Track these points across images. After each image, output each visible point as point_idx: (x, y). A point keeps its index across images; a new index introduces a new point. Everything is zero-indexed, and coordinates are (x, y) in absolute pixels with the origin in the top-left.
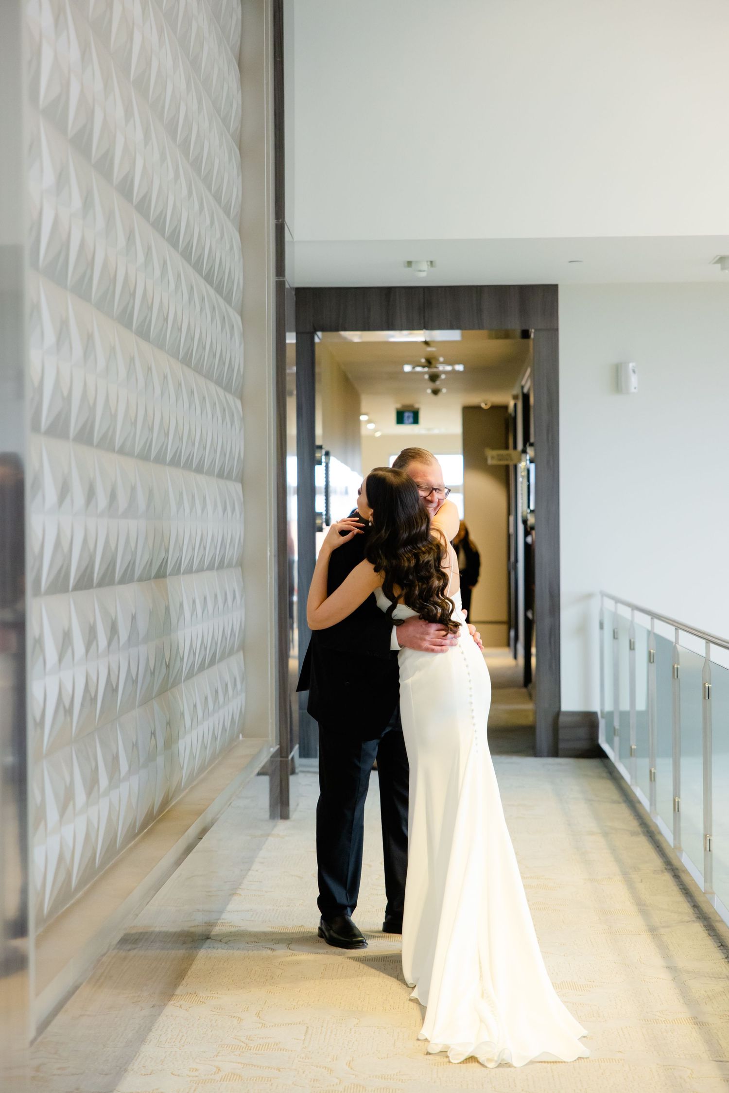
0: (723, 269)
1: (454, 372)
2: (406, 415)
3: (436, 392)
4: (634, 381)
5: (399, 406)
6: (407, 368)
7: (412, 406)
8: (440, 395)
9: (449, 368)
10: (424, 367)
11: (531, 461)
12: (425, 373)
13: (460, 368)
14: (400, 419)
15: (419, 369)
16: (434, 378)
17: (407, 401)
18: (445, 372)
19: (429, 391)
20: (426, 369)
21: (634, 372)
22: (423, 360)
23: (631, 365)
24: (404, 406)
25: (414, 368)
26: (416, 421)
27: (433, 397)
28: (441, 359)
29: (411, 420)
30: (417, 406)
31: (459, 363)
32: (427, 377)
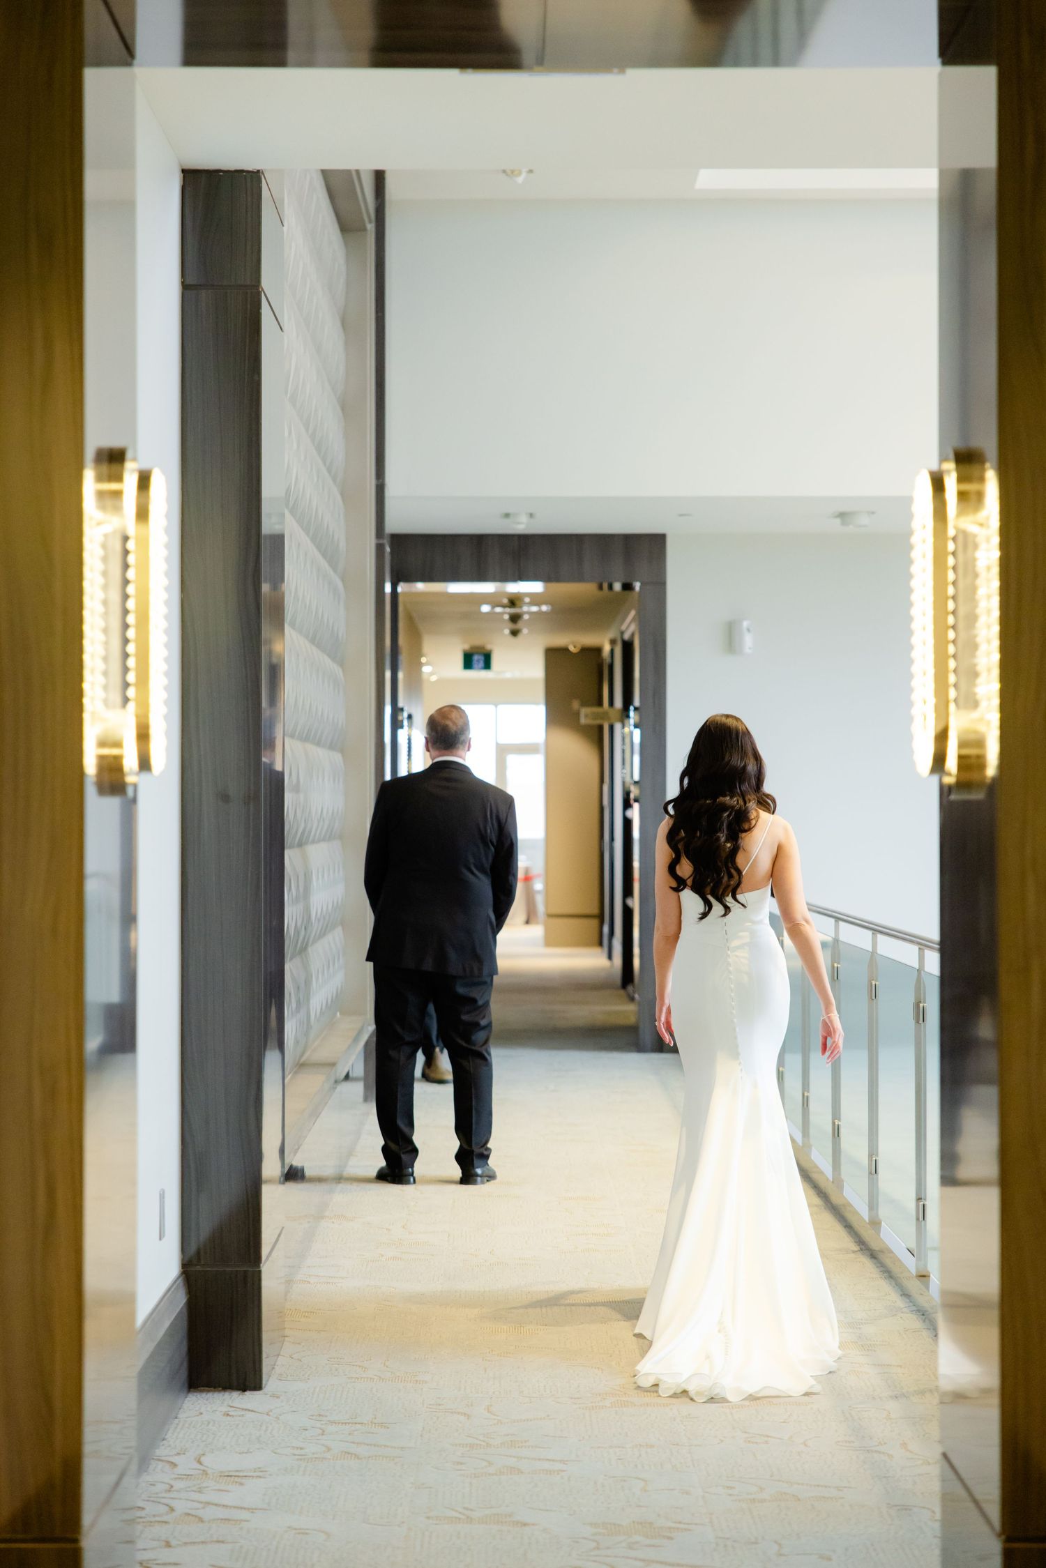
0: (844, 524)
1: (540, 613)
2: (476, 658)
3: (515, 633)
4: (748, 641)
5: (467, 647)
6: (485, 608)
7: (483, 648)
8: (520, 637)
9: (534, 609)
10: (504, 606)
11: (636, 726)
12: (502, 614)
13: (544, 608)
14: (468, 663)
15: (498, 610)
16: (515, 618)
17: (477, 641)
18: (528, 613)
19: (507, 631)
20: (508, 610)
21: (748, 630)
22: (505, 601)
23: (745, 624)
24: (472, 648)
25: (493, 607)
26: (487, 665)
27: (512, 639)
28: (527, 600)
29: (482, 664)
30: (489, 647)
31: (546, 603)
32: (506, 617)
